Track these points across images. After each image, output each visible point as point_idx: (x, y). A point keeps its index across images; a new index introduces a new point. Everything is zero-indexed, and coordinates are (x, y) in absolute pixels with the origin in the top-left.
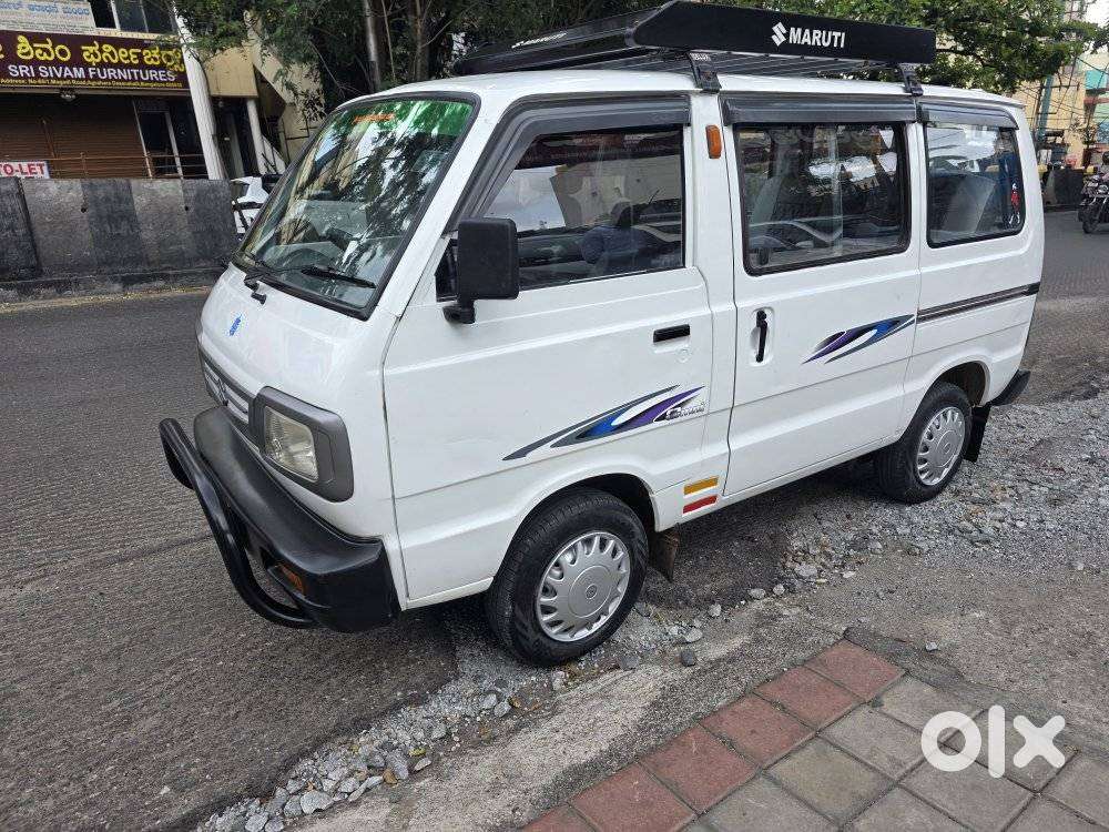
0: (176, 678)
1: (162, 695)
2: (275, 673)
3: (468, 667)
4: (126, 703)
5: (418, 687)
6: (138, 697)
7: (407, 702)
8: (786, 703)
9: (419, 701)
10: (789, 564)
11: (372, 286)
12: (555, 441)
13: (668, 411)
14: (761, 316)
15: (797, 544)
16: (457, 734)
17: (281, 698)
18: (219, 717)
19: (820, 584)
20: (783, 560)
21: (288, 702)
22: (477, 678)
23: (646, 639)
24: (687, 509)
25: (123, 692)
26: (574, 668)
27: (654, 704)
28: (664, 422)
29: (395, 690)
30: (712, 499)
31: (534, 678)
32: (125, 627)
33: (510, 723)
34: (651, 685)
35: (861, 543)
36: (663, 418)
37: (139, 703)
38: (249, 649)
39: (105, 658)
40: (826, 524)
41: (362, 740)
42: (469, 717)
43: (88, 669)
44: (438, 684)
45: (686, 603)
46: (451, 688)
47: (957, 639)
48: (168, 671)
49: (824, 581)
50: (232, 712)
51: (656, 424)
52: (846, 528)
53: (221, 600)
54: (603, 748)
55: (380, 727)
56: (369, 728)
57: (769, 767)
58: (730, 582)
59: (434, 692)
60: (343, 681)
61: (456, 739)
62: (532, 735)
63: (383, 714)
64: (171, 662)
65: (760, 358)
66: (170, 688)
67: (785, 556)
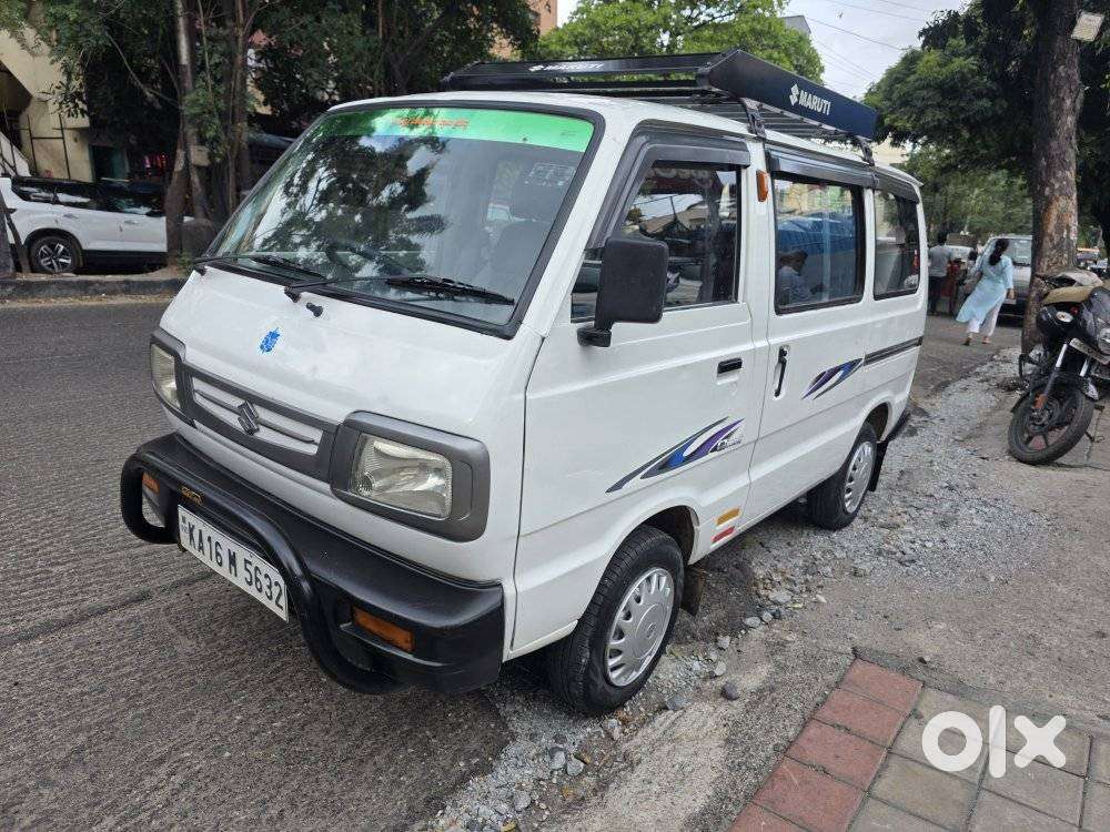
0: (178, 779)
1: (168, 804)
2: (303, 757)
3: (519, 726)
4: (125, 819)
5: (476, 753)
6: (138, 809)
7: (474, 773)
8: (846, 723)
9: (485, 769)
10: (763, 592)
11: (511, 302)
12: (643, 473)
13: (719, 442)
14: (782, 353)
15: (760, 572)
16: (541, 800)
17: (325, 786)
18: (259, 820)
19: (798, 608)
20: (755, 588)
21: (337, 789)
22: (533, 737)
23: (674, 677)
24: (716, 539)
25: (114, 804)
26: (622, 714)
27: (728, 741)
28: (716, 453)
29: (454, 760)
30: (731, 530)
31: (589, 729)
32: (72, 723)
33: (589, 780)
34: (711, 722)
35: (811, 568)
36: (715, 449)
37: (144, 816)
38: (256, 734)
39: (64, 766)
40: (775, 552)
41: (442, 822)
42: (543, 780)
43: (46, 782)
44: (498, 747)
45: (694, 637)
46: (512, 750)
47: (937, 650)
48: (162, 771)
49: (800, 606)
50: (274, 812)
51: (711, 455)
52: (792, 555)
53: (187, 678)
54: (710, 793)
55: (455, 805)
56: (444, 808)
57: (870, 788)
58: (722, 613)
59: (496, 757)
60: (390, 759)
61: (543, 806)
62: (624, 789)
63: (454, 790)
64: (161, 761)
65: (777, 394)
66: (175, 792)
67: (755, 585)
